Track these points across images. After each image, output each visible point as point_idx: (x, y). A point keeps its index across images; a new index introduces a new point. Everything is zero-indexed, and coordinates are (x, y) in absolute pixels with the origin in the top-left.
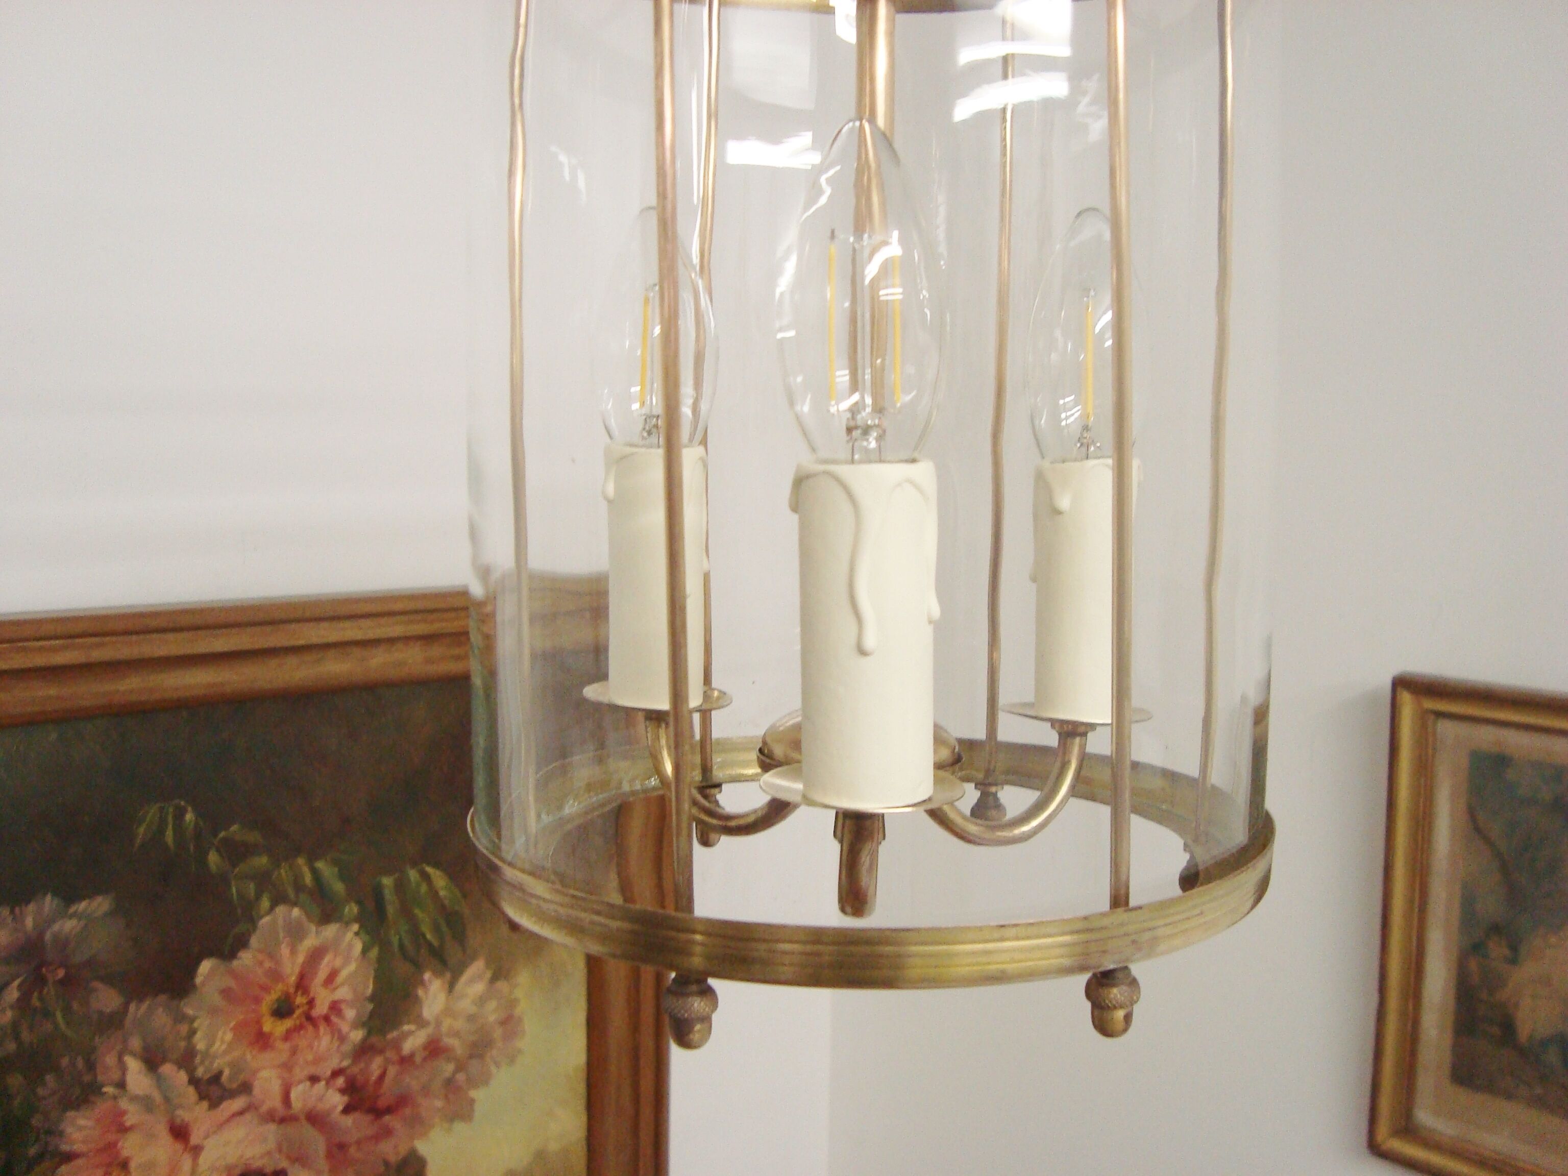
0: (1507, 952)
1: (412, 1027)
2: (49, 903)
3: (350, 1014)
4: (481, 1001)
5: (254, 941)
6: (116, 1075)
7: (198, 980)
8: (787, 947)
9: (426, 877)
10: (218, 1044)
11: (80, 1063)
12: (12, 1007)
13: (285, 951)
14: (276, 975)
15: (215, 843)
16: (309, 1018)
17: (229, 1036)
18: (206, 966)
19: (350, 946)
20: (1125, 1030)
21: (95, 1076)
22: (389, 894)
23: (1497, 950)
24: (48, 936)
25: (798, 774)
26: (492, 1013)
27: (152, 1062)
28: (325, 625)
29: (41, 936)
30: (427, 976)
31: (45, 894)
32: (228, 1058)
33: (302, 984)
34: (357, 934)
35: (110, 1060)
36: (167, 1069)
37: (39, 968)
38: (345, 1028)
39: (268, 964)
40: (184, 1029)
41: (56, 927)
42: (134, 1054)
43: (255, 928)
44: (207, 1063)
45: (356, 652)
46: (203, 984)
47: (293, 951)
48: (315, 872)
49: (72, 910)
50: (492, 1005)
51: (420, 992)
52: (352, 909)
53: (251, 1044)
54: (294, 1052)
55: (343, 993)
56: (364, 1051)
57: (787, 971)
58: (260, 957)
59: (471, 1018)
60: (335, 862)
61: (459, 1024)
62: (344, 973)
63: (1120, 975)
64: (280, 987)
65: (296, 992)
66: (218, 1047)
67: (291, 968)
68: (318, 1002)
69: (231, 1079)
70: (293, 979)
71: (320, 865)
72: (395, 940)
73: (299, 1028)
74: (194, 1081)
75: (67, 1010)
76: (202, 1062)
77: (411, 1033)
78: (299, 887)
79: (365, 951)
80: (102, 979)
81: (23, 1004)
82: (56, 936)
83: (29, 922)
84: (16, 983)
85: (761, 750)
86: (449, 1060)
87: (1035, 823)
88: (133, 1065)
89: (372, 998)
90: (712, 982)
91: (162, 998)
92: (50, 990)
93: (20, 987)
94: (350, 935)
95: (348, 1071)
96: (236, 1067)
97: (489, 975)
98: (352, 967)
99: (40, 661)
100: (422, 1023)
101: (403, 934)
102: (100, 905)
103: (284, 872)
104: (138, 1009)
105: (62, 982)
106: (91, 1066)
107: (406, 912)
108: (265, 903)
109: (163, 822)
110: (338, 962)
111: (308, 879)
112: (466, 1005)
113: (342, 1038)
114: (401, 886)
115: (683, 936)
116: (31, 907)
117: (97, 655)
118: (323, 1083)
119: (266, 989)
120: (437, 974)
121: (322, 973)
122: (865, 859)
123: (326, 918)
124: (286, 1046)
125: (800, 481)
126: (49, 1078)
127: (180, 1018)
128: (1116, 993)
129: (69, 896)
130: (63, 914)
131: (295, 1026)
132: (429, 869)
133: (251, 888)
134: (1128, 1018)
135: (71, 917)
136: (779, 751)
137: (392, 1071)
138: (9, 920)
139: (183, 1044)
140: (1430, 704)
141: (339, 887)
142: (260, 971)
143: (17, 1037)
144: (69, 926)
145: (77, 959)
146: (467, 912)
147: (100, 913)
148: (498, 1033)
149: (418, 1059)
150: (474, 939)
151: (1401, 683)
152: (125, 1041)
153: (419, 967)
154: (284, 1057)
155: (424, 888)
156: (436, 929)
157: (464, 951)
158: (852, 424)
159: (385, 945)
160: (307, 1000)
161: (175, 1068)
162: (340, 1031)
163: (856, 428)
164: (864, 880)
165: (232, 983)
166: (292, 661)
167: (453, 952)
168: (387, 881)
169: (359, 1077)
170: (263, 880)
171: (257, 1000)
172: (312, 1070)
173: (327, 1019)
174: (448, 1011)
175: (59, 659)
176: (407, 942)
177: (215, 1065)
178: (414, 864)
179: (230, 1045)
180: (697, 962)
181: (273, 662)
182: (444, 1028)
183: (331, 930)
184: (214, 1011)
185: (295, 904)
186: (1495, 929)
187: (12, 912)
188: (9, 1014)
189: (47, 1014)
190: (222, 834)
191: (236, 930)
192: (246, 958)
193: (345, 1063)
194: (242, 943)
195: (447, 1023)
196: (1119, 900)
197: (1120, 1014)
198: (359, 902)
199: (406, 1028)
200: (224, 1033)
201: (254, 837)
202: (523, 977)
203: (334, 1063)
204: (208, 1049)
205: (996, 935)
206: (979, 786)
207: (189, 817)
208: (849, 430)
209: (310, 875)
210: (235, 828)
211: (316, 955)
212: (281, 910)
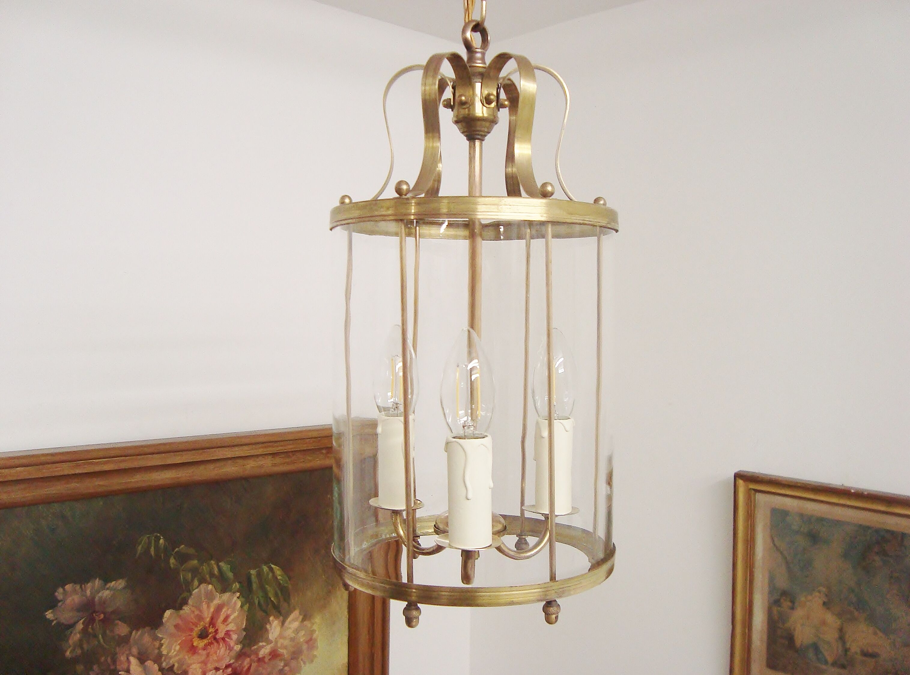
0: (789, 604)
1: (264, 644)
2: (97, 582)
3: (235, 637)
4: (297, 631)
5: (190, 602)
6: (125, 666)
7: (164, 620)
8: (444, 593)
9: (271, 569)
10: (173, 651)
11: (109, 660)
12: (79, 633)
13: (205, 606)
14: (200, 618)
15: (173, 554)
16: (215, 638)
17: (178, 648)
18: (168, 613)
19: (235, 603)
20: (556, 621)
21: (116, 666)
22: (254, 579)
23: (786, 604)
24: (97, 599)
25: (447, 537)
26: (302, 637)
27: (142, 659)
28: (227, 449)
29: (93, 598)
30: (271, 618)
31: (96, 579)
32: (177, 658)
33: (212, 622)
34: (238, 598)
35: (123, 658)
36: (149, 663)
37: (92, 613)
38: (232, 643)
39: (197, 612)
40: (157, 644)
41: (100, 594)
42: (133, 656)
43: (191, 594)
44: (167, 661)
45: (240, 461)
46: (166, 622)
47: (208, 607)
48: (219, 567)
49: (107, 586)
50: (303, 633)
51: (268, 626)
52: (236, 586)
53: (188, 652)
54: (208, 655)
55: (231, 627)
56: (241, 655)
57: (444, 601)
58: (193, 609)
59: (292, 639)
60: (228, 563)
61: (286, 642)
62: (232, 617)
63: (553, 603)
64: (202, 623)
65: (209, 626)
66: (173, 653)
67: (207, 616)
68: (220, 631)
69: (178, 668)
70: (208, 619)
71: (222, 564)
72: (257, 602)
73: (210, 644)
74: (161, 669)
75: (104, 635)
76: (165, 660)
77: (263, 647)
78: (212, 575)
79: (242, 607)
80: (120, 620)
81: (84, 631)
82: (101, 598)
83: (88, 592)
84: (82, 621)
85: (435, 526)
86: (281, 660)
87: (535, 551)
88: (134, 661)
89: (245, 630)
90: (419, 605)
91: (147, 628)
92: (97, 625)
93: (83, 623)
94: (235, 598)
95: (233, 665)
96: (181, 662)
97: (301, 617)
98: (236, 614)
99: (97, 468)
100: (269, 642)
101: (261, 598)
102: (120, 584)
103: (205, 568)
104: (136, 634)
105: (103, 621)
106: (114, 661)
107: (262, 588)
108: (196, 583)
109: (150, 543)
110: (229, 612)
111: (216, 571)
112: (289, 633)
113: (231, 649)
114: (259, 575)
115: (410, 590)
116: (89, 585)
117: (123, 466)
118: (221, 671)
119: (196, 625)
120: (276, 617)
121: (222, 618)
122: (470, 565)
123: (224, 591)
124: (204, 652)
125: (447, 443)
126: (95, 667)
127: (156, 638)
128: (552, 610)
129: (106, 580)
130: (103, 588)
131: (209, 642)
132: (272, 566)
133: (190, 575)
134: (557, 618)
135: (108, 589)
136: (441, 526)
137: (254, 665)
138: (80, 590)
139: (156, 651)
140: (752, 486)
141: (230, 575)
142: (192, 616)
143: (82, 648)
144: (106, 594)
145: (110, 610)
146: (290, 586)
147: (120, 587)
148: (305, 647)
149: (266, 660)
150: (294, 600)
151: (738, 476)
152: (130, 650)
153: (268, 615)
154: (203, 658)
155: (271, 575)
156: (276, 595)
157: (289, 605)
158: (464, 425)
159: (252, 604)
160: (214, 630)
161: (153, 663)
162: (229, 646)
163: (466, 426)
164: (470, 572)
165: (180, 622)
166: (211, 466)
167: (284, 606)
168: (253, 572)
169: (238, 668)
170: (195, 572)
171: (192, 630)
172: (217, 665)
173: (223, 639)
174: (281, 636)
175: (106, 468)
176: (262, 602)
177: (171, 662)
178: (266, 563)
179: (179, 651)
180: (414, 598)
181: (202, 467)
182: (279, 645)
183: (226, 596)
184: (172, 635)
185: (209, 583)
186: (784, 593)
187: (81, 587)
188: (78, 636)
189: (95, 636)
190: (177, 549)
191: (182, 596)
192: (186, 609)
193: (232, 662)
194: (185, 602)
195: (281, 641)
196: (553, 578)
197: (554, 616)
198: (240, 582)
199: (261, 644)
200: (175, 646)
201: (192, 551)
202: (318, 619)
203: (227, 661)
204: (168, 653)
205: (509, 589)
206: (518, 536)
207: (162, 541)
208: (464, 427)
209: (217, 570)
210: (183, 546)
211: (219, 608)
212: (203, 586)
